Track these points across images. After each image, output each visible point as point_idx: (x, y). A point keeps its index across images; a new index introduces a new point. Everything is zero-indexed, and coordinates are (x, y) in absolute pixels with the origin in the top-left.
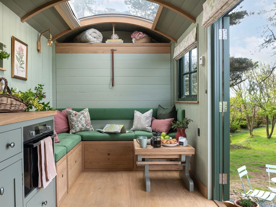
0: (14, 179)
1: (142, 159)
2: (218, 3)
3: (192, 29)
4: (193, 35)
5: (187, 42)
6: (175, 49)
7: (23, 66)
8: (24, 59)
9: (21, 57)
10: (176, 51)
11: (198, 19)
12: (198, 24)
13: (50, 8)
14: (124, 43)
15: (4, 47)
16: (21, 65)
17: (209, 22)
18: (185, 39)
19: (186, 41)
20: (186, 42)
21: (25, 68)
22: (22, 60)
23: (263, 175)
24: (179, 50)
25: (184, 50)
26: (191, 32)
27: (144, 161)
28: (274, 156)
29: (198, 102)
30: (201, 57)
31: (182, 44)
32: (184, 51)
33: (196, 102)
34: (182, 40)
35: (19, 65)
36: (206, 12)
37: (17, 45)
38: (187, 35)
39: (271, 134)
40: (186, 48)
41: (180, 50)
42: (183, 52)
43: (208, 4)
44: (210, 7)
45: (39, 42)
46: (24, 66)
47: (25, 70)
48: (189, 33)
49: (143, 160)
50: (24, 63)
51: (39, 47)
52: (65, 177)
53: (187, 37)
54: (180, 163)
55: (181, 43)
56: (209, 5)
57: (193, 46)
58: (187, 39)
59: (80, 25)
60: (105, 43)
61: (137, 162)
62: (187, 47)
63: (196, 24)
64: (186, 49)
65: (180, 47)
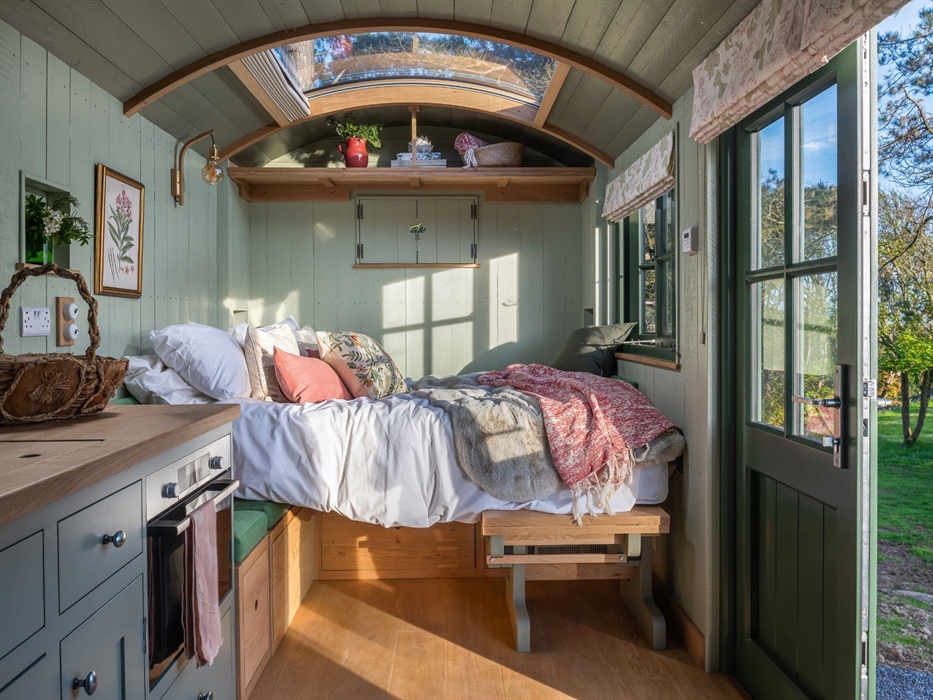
0: (122, 640)
1: (506, 547)
2: (740, 81)
3: (661, 137)
4: (662, 155)
5: (644, 172)
6: (609, 187)
7: (128, 254)
8: (133, 232)
9: (123, 225)
10: (611, 193)
11: (677, 108)
12: (678, 124)
13: (215, 71)
14: (448, 166)
15: (71, 204)
16: (124, 252)
17: (711, 127)
18: (638, 162)
19: (642, 168)
20: (641, 173)
21: (135, 259)
22: (128, 234)
23: (888, 568)
24: (620, 192)
25: (638, 197)
26: (656, 146)
27: (512, 554)
28: (925, 507)
29: (679, 367)
30: (689, 231)
31: (629, 175)
32: (637, 201)
33: (673, 366)
34: (631, 163)
35: (117, 252)
36: (704, 98)
37: (113, 189)
38: (645, 153)
39: (918, 431)
40: (641, 191)
41: (623, 195)
42: (634, 203)
43: (710, 74)
44: (715, 85)
45: (178, 172)
46: (132, 253)
47: (135, 265)
48: (651, 145)
49: (509, 550)
50: (132, 245)
51: (178, 185)
52: (263, 606)
53: (645, 157)
54: (623, 559)
55: (626, 173)
56: (713, 78)
57: (662, 187)
58: (644, 164)
59: (309, 112)
60: (390, 166)
61: (488, 557)
62: (645, 189)
63: (672, 122)
64: (642, 194)
65: (624, 184)
